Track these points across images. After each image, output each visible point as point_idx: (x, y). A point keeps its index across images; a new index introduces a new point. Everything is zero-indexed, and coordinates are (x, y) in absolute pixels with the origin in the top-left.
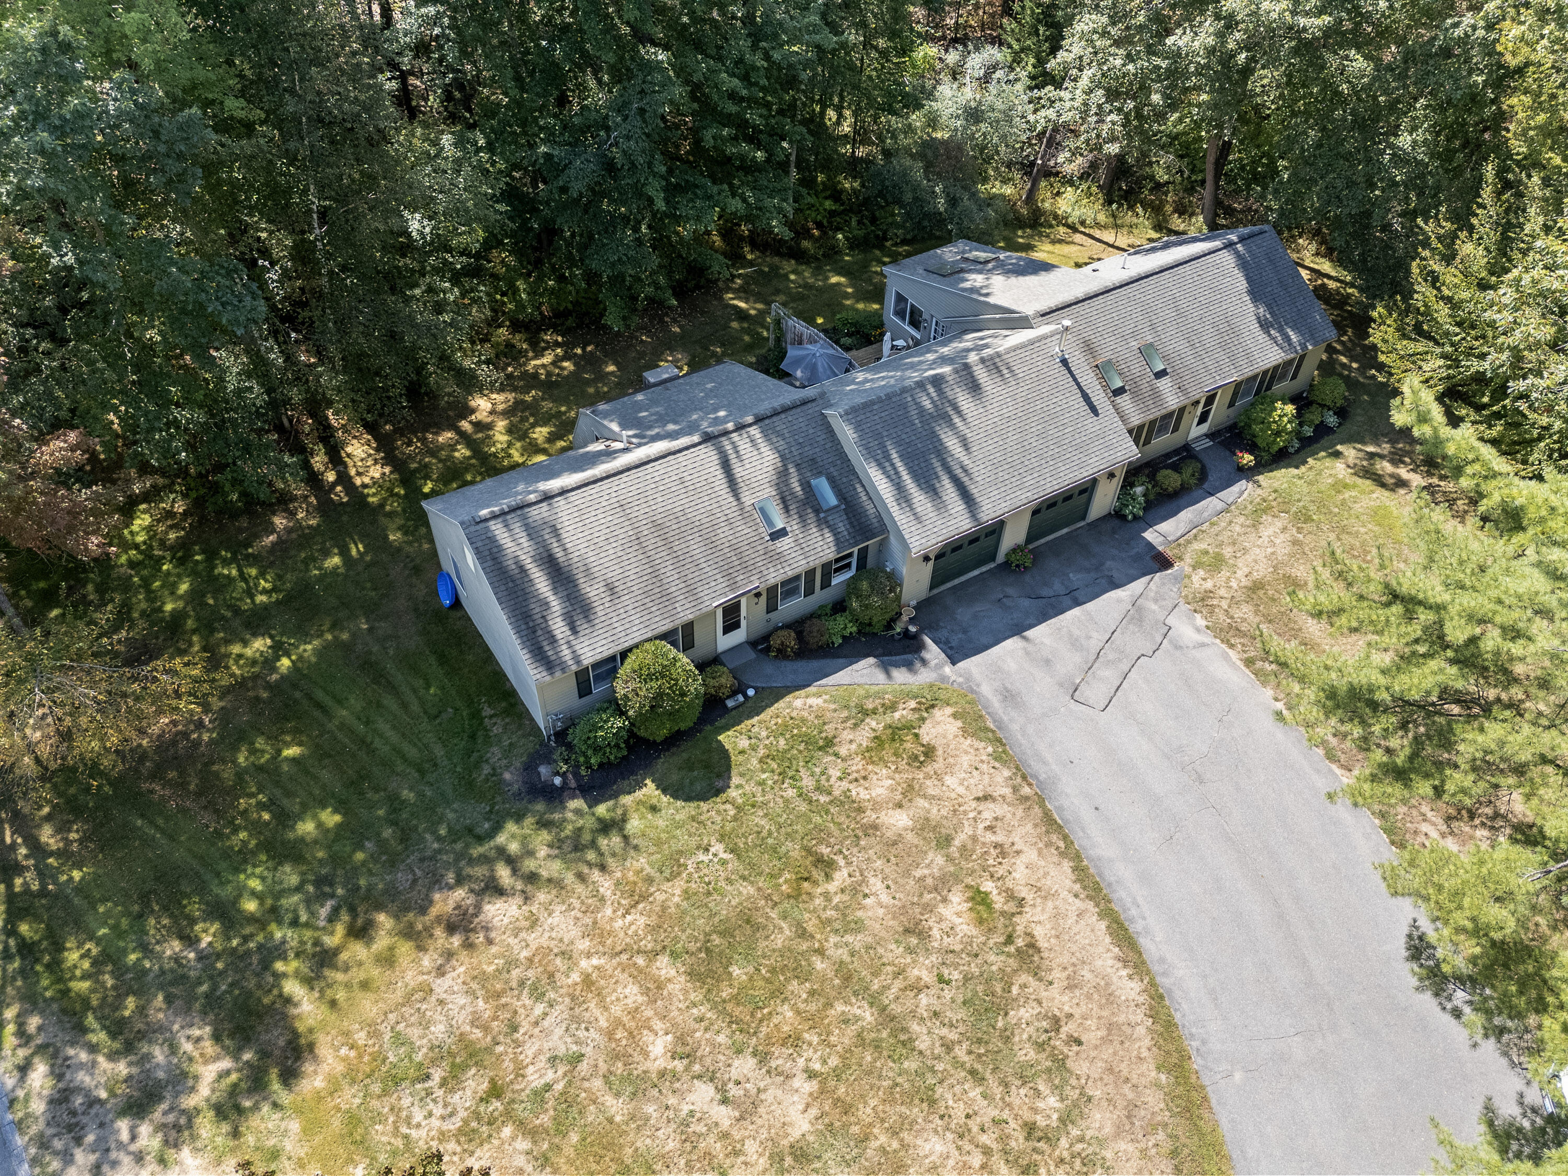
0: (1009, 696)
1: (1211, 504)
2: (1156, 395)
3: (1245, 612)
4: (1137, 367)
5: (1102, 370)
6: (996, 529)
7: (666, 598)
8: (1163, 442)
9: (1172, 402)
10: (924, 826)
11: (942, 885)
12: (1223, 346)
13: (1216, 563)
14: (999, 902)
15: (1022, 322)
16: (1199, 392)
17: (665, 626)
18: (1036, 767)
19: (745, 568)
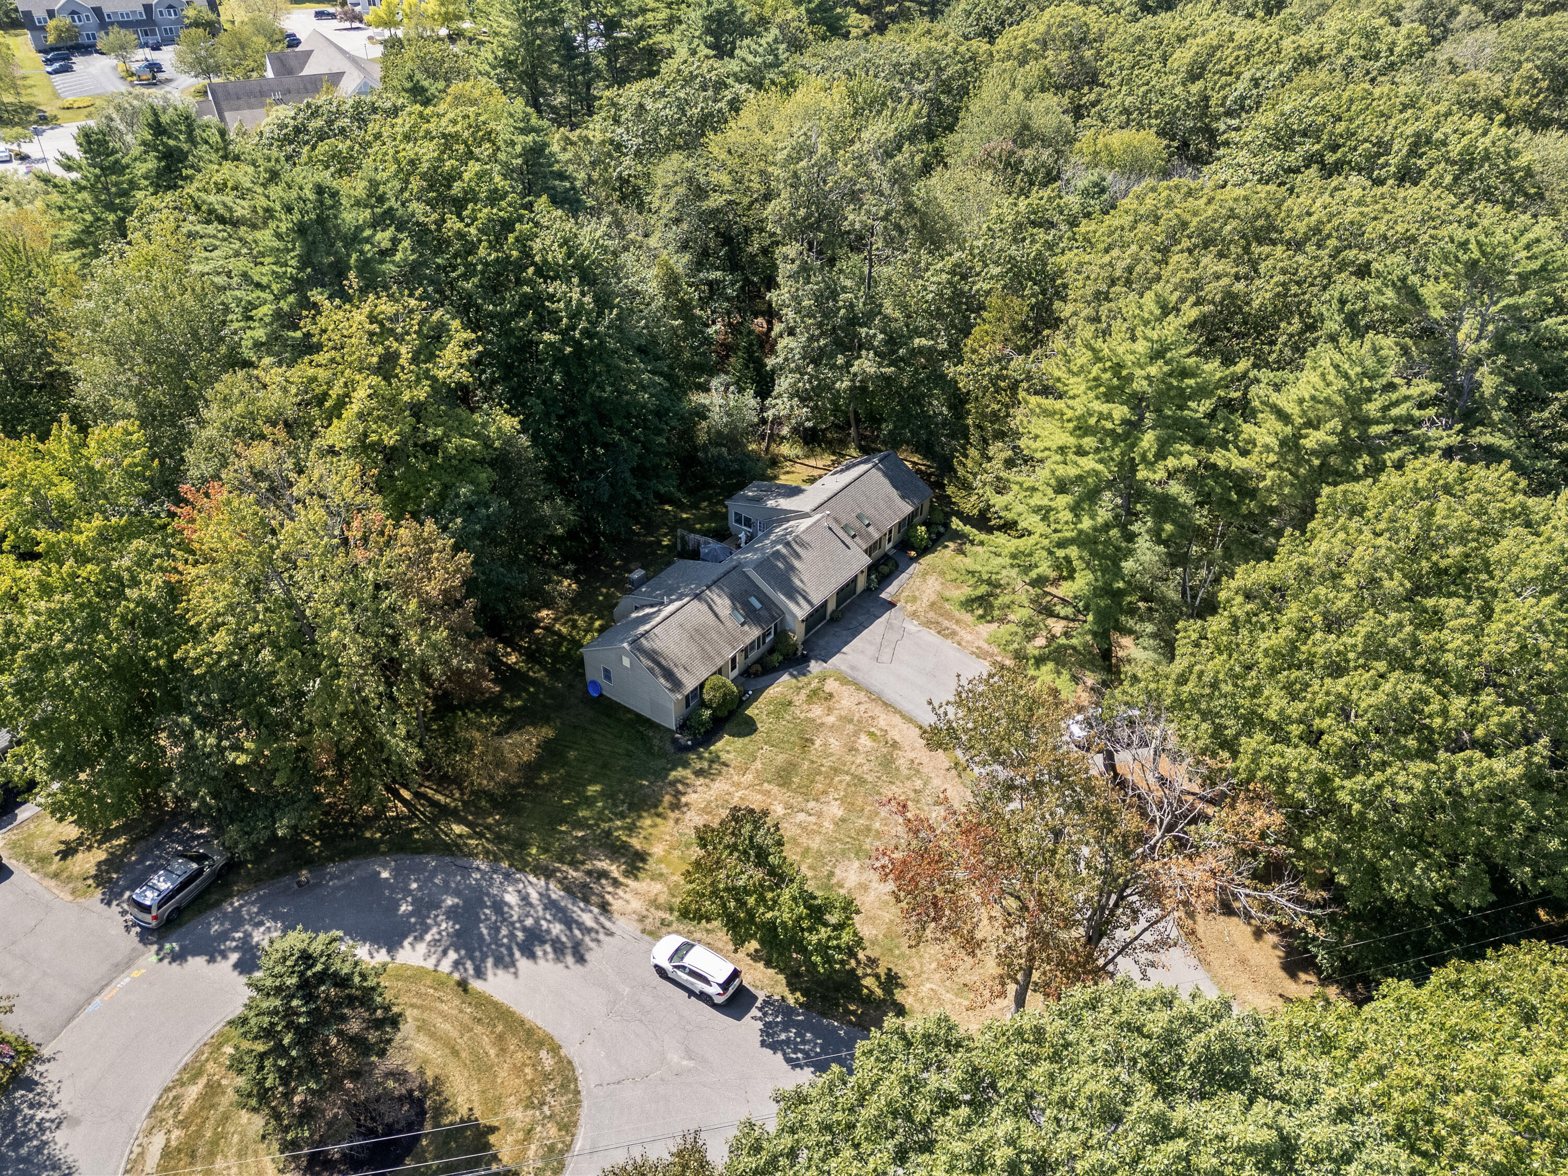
0: (853, 668)
1: (904, 576)
2: (869, 534)
3: (931, 615)
4: (858, 524)
5: (845, 528)
6: (824, 605)
7: (710, 658)
8: (877, 553)
9: (876, 536)
10: (841, 718)
11: (856, 734)
12: (889, 507)
13: (914, 599)
14: (878, 733)
15: (806, 515)
16: (885, 530)
17: (714, 669)
18: (873, 688)
19: (736, 640)
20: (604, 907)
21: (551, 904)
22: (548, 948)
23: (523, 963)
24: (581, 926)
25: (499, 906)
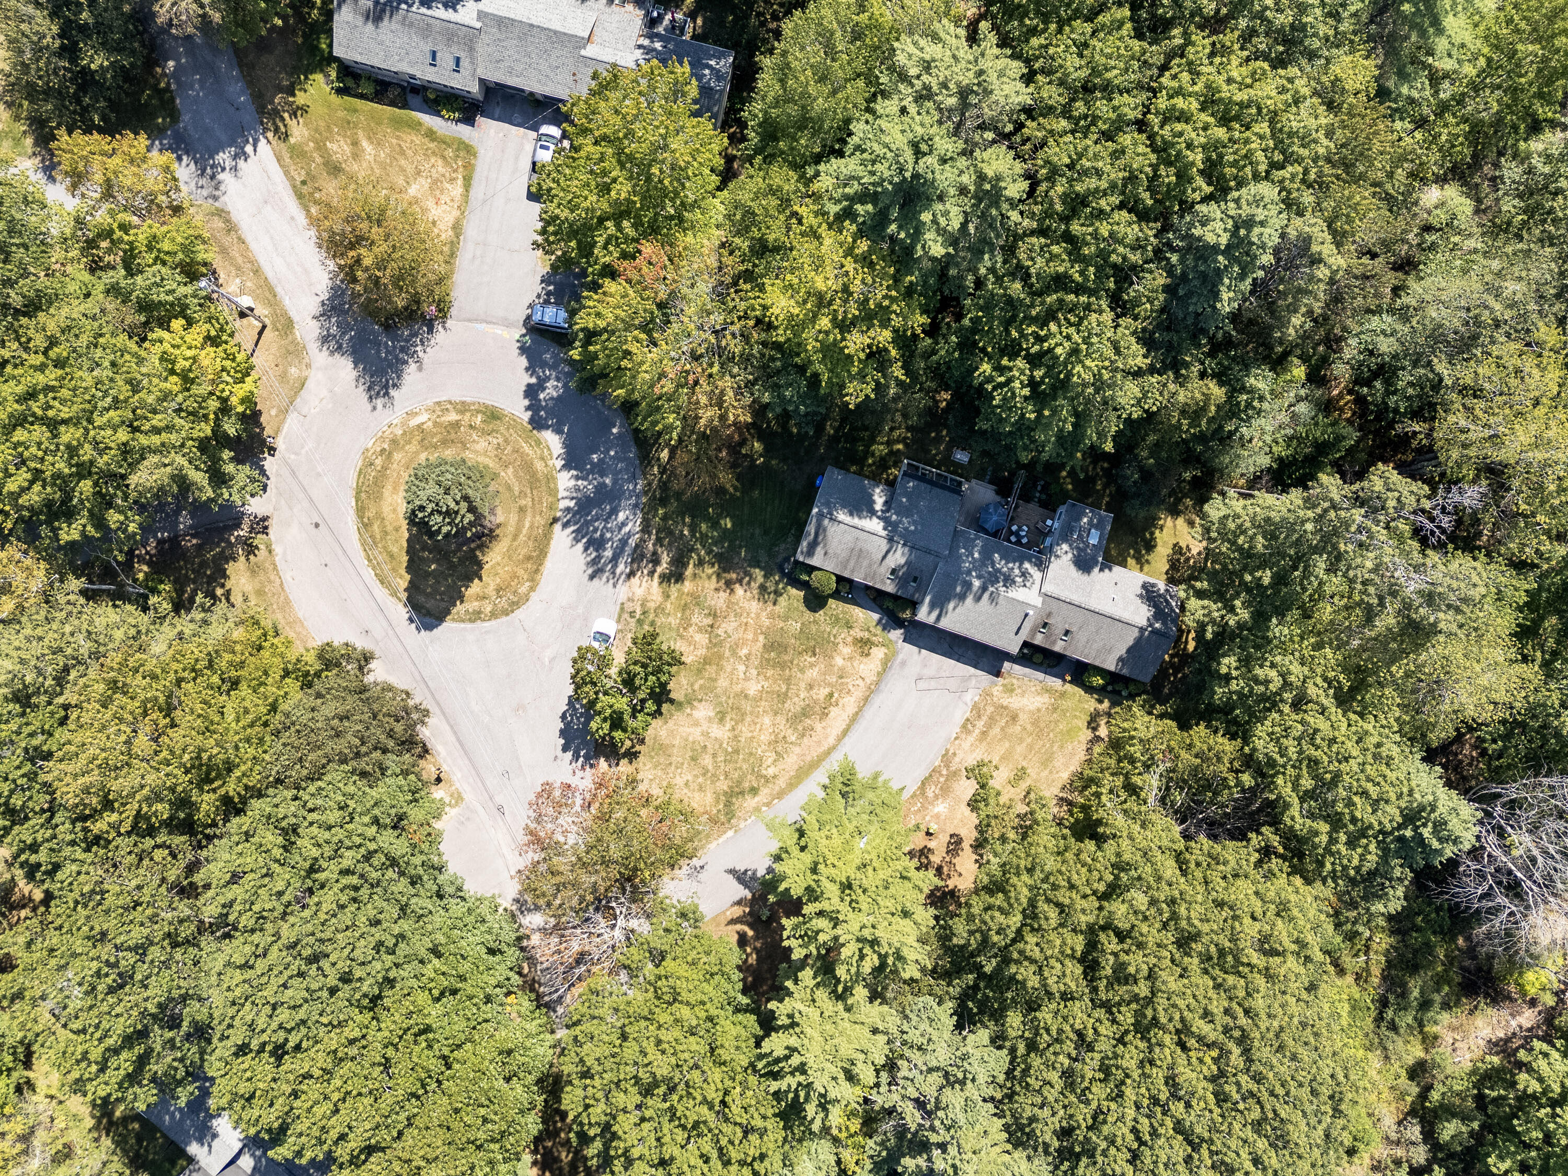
1: (1040, 675)
2: (1053, 643)
3: (990, 709)
4: (1058, 632)
5: (1045, 623)
7: (845, 567)
9: (1056, 649)
10: (842, 669)
11: (828, 684)
12: (1099, 651)
13: (1009, 690)
14: (833, 700)
17: (837, 572)
19: (873, 579)
20: (631, 574)
21: (624, 542)
22: (594, 554)
23: (580, 546)
24: (615, 566)
25: (614, 511)
